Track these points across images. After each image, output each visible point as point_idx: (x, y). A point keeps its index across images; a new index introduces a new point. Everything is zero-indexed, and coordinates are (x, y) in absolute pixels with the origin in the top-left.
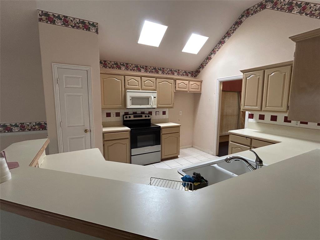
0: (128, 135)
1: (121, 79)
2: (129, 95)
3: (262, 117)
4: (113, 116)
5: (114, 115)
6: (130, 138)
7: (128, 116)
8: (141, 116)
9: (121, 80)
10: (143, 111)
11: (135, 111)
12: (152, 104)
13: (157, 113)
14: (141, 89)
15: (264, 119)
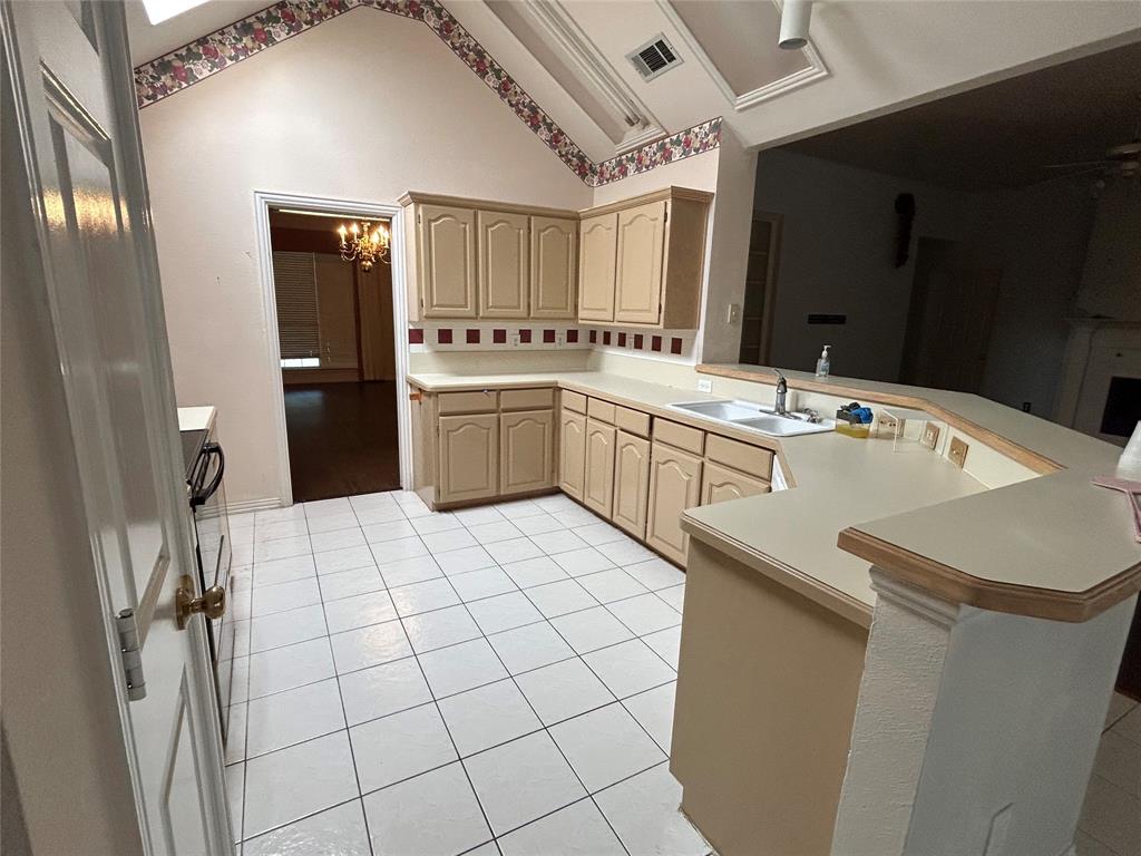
3: (445, 336)
15: (451, 342)
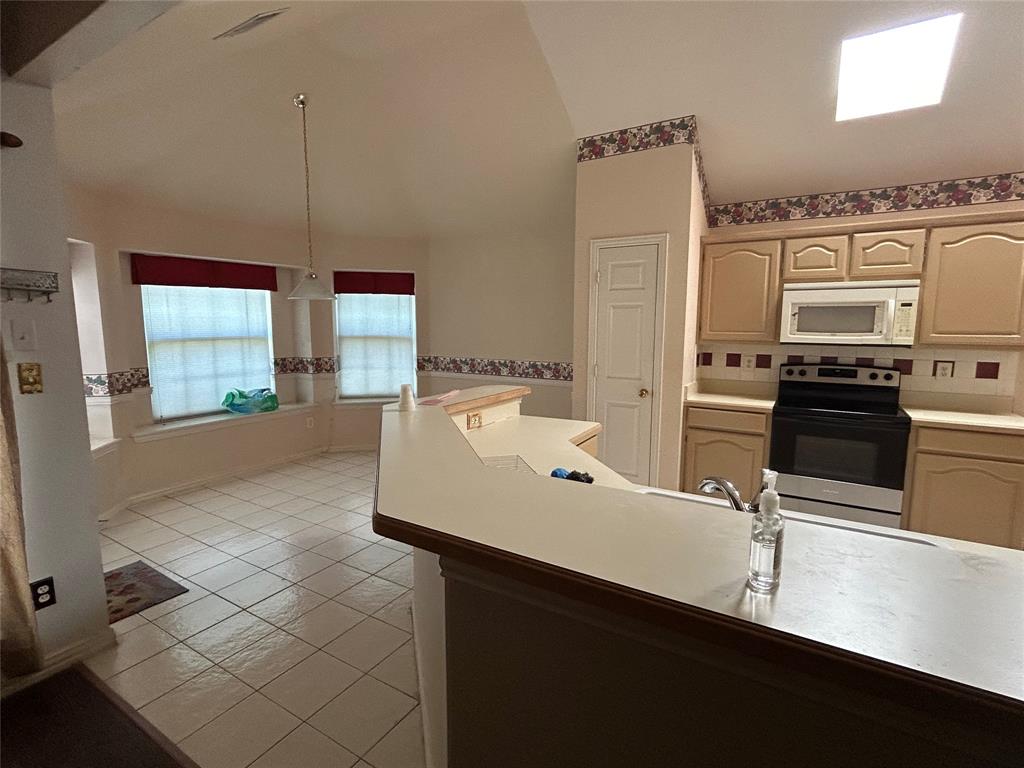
0: (763, 427)
1: (769, 252)
2: (791, 299)
4: (747, 363)
5: (749, 361)
6: (768, 434)
7: (796, 369)
8: (854, 375)
9: (770, 255)
10: (867, 354)
11: (829, 353)
12: (885, 331)
13: (944, 369)
14: (847, 278)
